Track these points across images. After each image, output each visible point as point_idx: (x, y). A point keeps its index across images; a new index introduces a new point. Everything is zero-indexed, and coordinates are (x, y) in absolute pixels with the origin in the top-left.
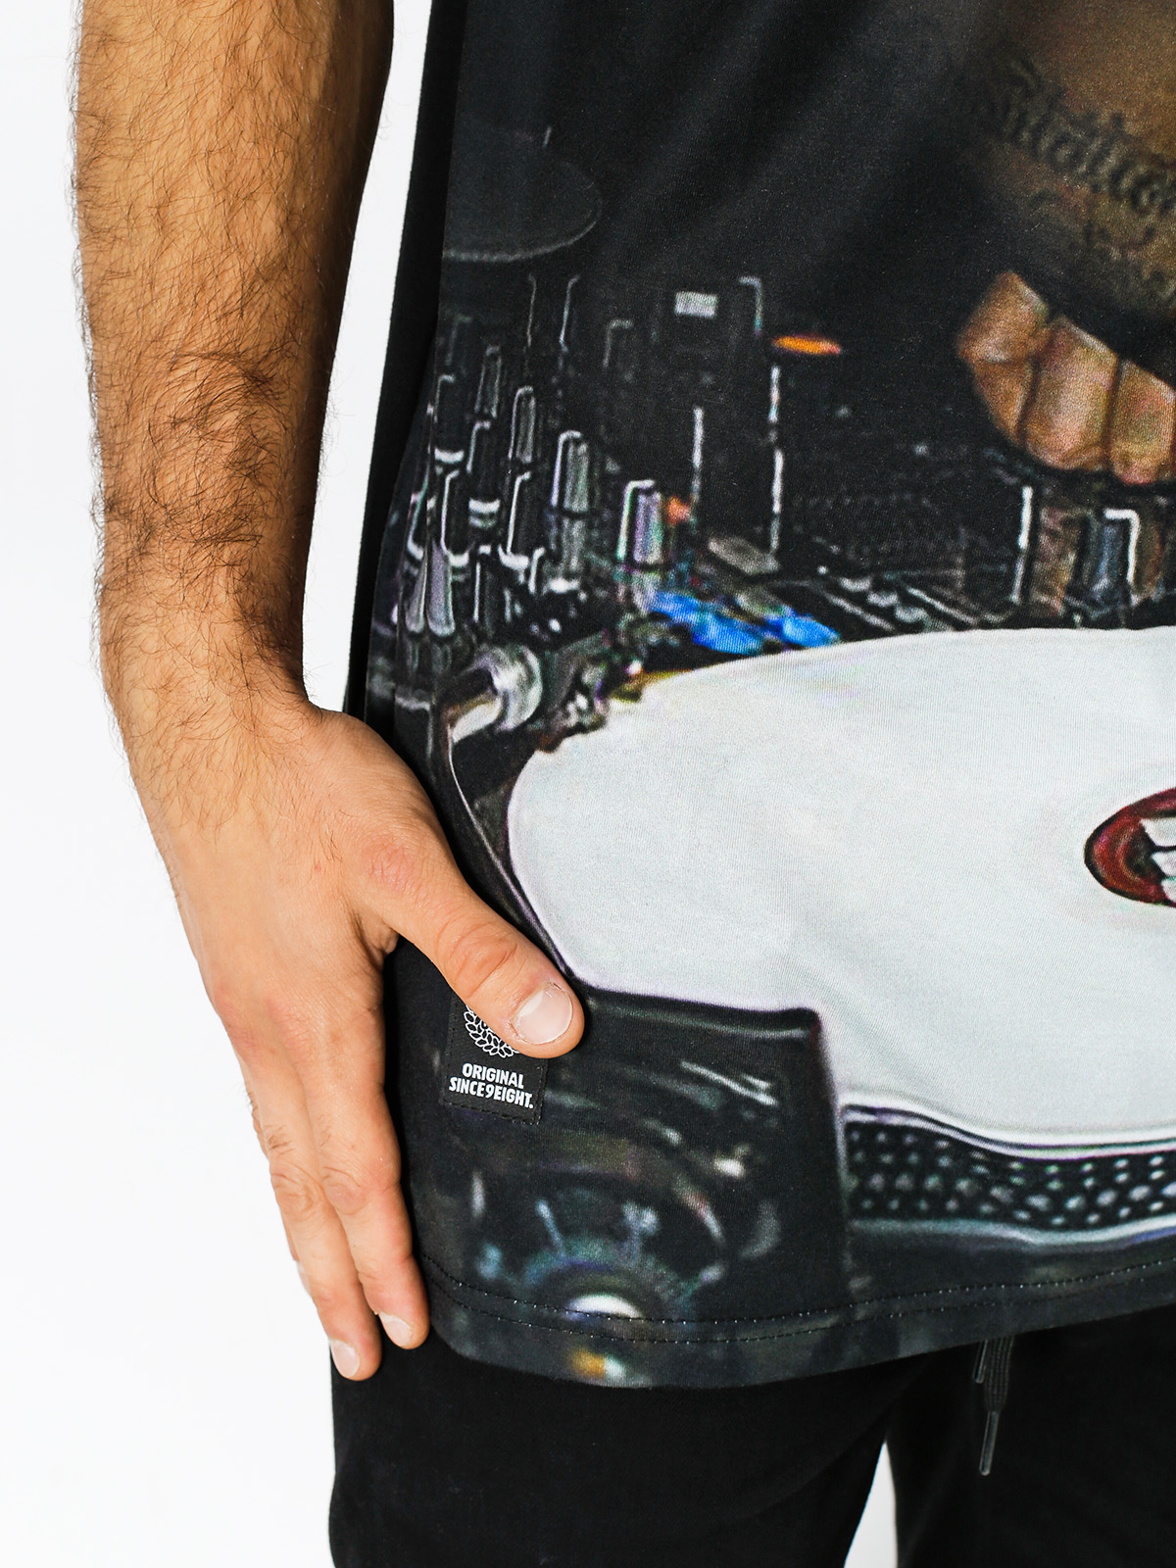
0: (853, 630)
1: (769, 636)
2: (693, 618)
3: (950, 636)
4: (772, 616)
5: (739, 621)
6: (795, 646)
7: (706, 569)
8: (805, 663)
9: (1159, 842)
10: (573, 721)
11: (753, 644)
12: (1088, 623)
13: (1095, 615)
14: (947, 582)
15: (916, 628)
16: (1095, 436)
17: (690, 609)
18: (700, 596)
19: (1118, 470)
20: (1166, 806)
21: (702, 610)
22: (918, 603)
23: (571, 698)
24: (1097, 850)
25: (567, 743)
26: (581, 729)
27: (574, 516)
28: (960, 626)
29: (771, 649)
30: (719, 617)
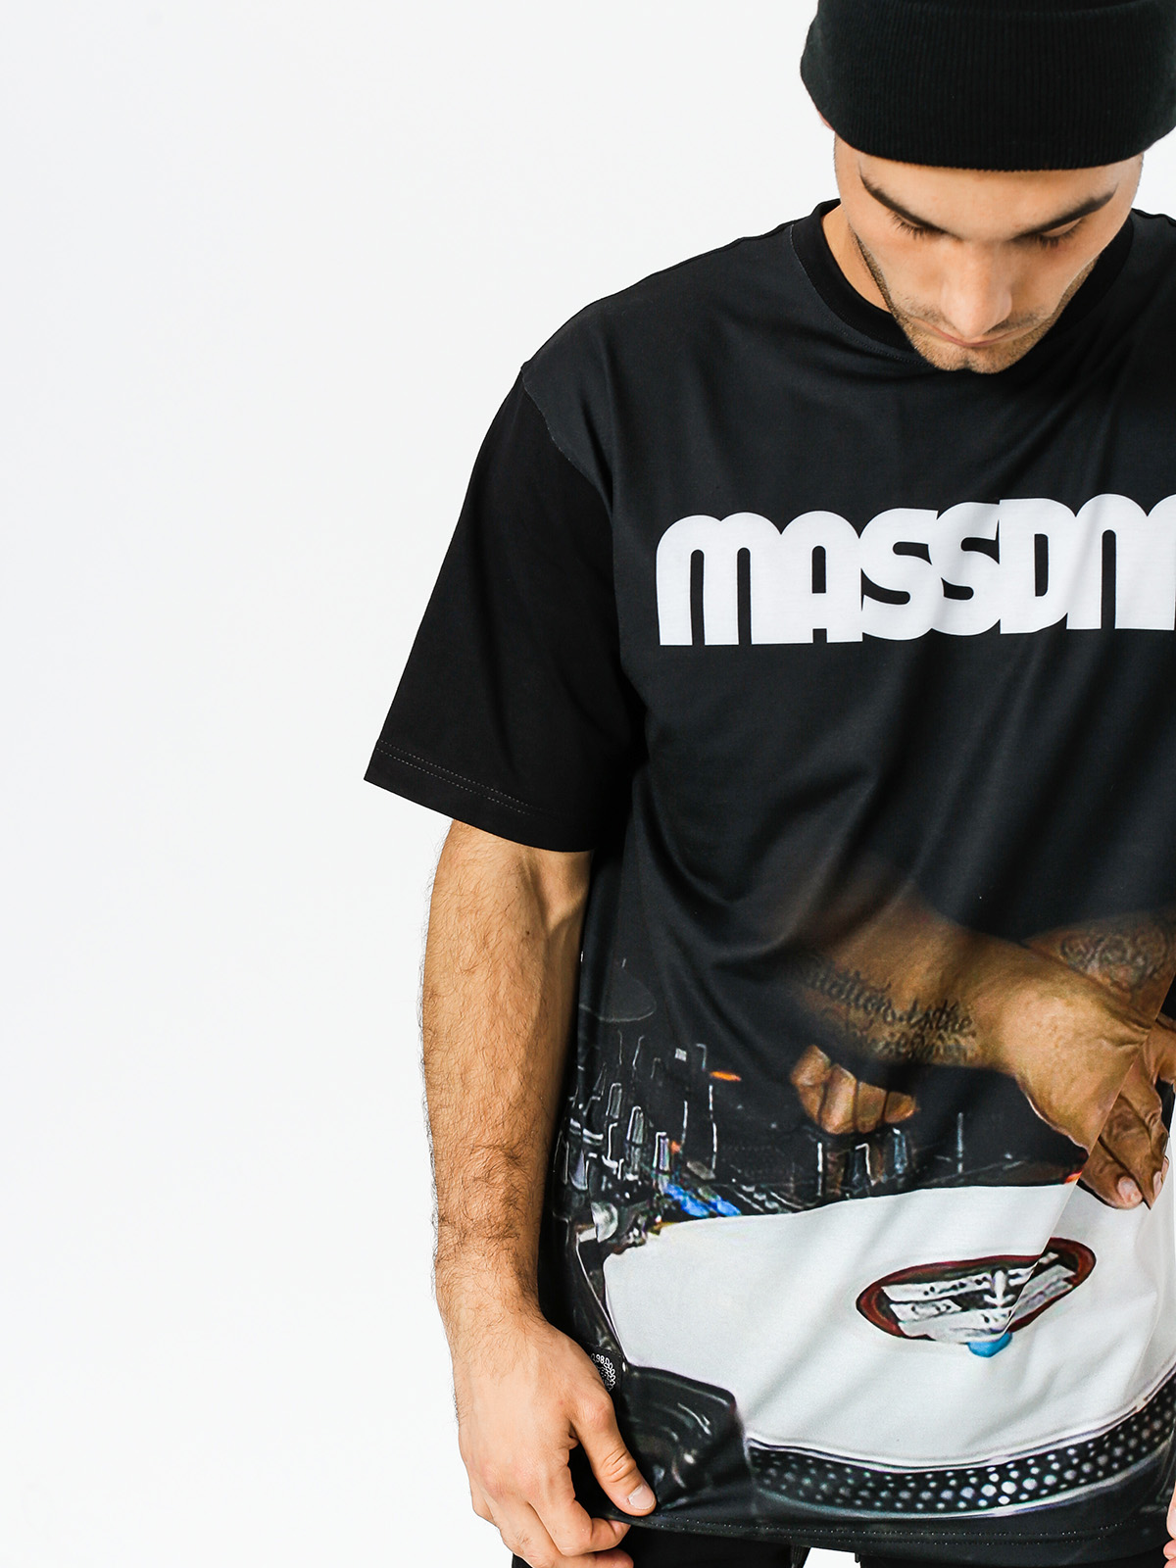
0: (746, 1210)
1: (712, 1209)
2: (681, 1198)
3: (790, 1215)
4: (713, 1200)
5: (699, 1201)
6: (723, 1215)
7: (685, 1175)
8: (726, 1224)
9: (892, 1298)
10: (631, 1241)
11: (705, 1213)
12: (853, 1197)
13: (855, 1192)
14: (787, 1190)
15: (774, 1212)
16: (849, 1117)
17: (680, 1193)
18: (684, 1188)
19: (860, 1130)
20: (892, 1280)
21: (684, 1195)
22: (775, 1200)
23: (631, 1230)
24: (862, 1302)
25: (628, 1250)
26: (634, 1245)
27: (636, 1146)
28: (795, 1211)
29: (712, 1215)
30: (691, 1198)
